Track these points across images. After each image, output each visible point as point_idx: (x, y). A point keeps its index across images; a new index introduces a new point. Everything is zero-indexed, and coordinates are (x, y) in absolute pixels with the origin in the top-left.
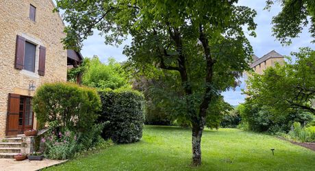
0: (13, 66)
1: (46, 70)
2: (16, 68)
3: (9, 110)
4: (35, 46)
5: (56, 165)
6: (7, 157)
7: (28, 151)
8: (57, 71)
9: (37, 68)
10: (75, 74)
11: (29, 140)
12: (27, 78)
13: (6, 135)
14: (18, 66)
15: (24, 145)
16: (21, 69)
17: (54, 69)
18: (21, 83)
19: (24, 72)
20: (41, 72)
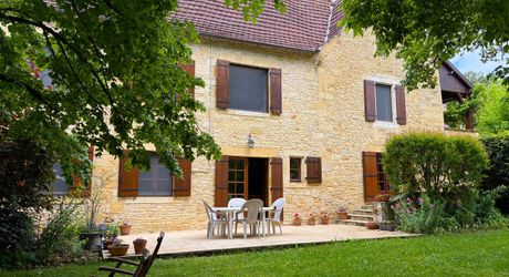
0: (363, 119)
1: (408, 116)
2: (367, 120)
3: (364, 171)
4: (390, 87)
5: (403, 237)
6: (362, 225)
7: (379, 219)
8: (425, 115)
9: (395, 116)
10: (461, 114)
11: (379, 206)
12: (382, 130)
13: (366, 200)
14: (369, 118)
15: (376, 212)
16: (373, 121)
17: (421, 113)
18: (376, 138)
19: (378, 124)
20: (402, 120)
